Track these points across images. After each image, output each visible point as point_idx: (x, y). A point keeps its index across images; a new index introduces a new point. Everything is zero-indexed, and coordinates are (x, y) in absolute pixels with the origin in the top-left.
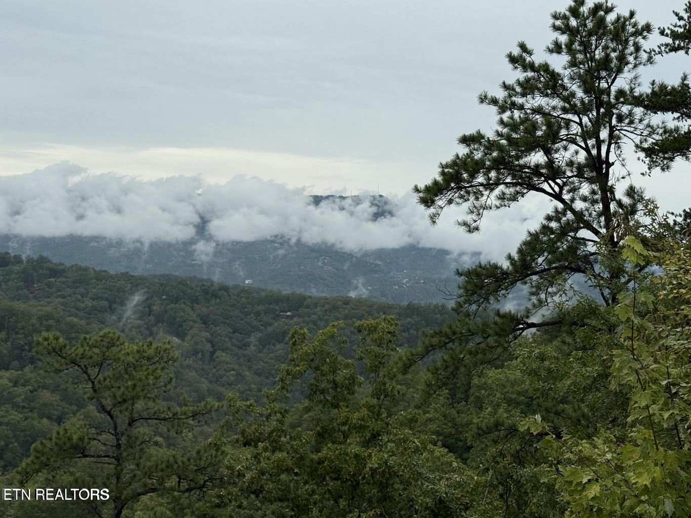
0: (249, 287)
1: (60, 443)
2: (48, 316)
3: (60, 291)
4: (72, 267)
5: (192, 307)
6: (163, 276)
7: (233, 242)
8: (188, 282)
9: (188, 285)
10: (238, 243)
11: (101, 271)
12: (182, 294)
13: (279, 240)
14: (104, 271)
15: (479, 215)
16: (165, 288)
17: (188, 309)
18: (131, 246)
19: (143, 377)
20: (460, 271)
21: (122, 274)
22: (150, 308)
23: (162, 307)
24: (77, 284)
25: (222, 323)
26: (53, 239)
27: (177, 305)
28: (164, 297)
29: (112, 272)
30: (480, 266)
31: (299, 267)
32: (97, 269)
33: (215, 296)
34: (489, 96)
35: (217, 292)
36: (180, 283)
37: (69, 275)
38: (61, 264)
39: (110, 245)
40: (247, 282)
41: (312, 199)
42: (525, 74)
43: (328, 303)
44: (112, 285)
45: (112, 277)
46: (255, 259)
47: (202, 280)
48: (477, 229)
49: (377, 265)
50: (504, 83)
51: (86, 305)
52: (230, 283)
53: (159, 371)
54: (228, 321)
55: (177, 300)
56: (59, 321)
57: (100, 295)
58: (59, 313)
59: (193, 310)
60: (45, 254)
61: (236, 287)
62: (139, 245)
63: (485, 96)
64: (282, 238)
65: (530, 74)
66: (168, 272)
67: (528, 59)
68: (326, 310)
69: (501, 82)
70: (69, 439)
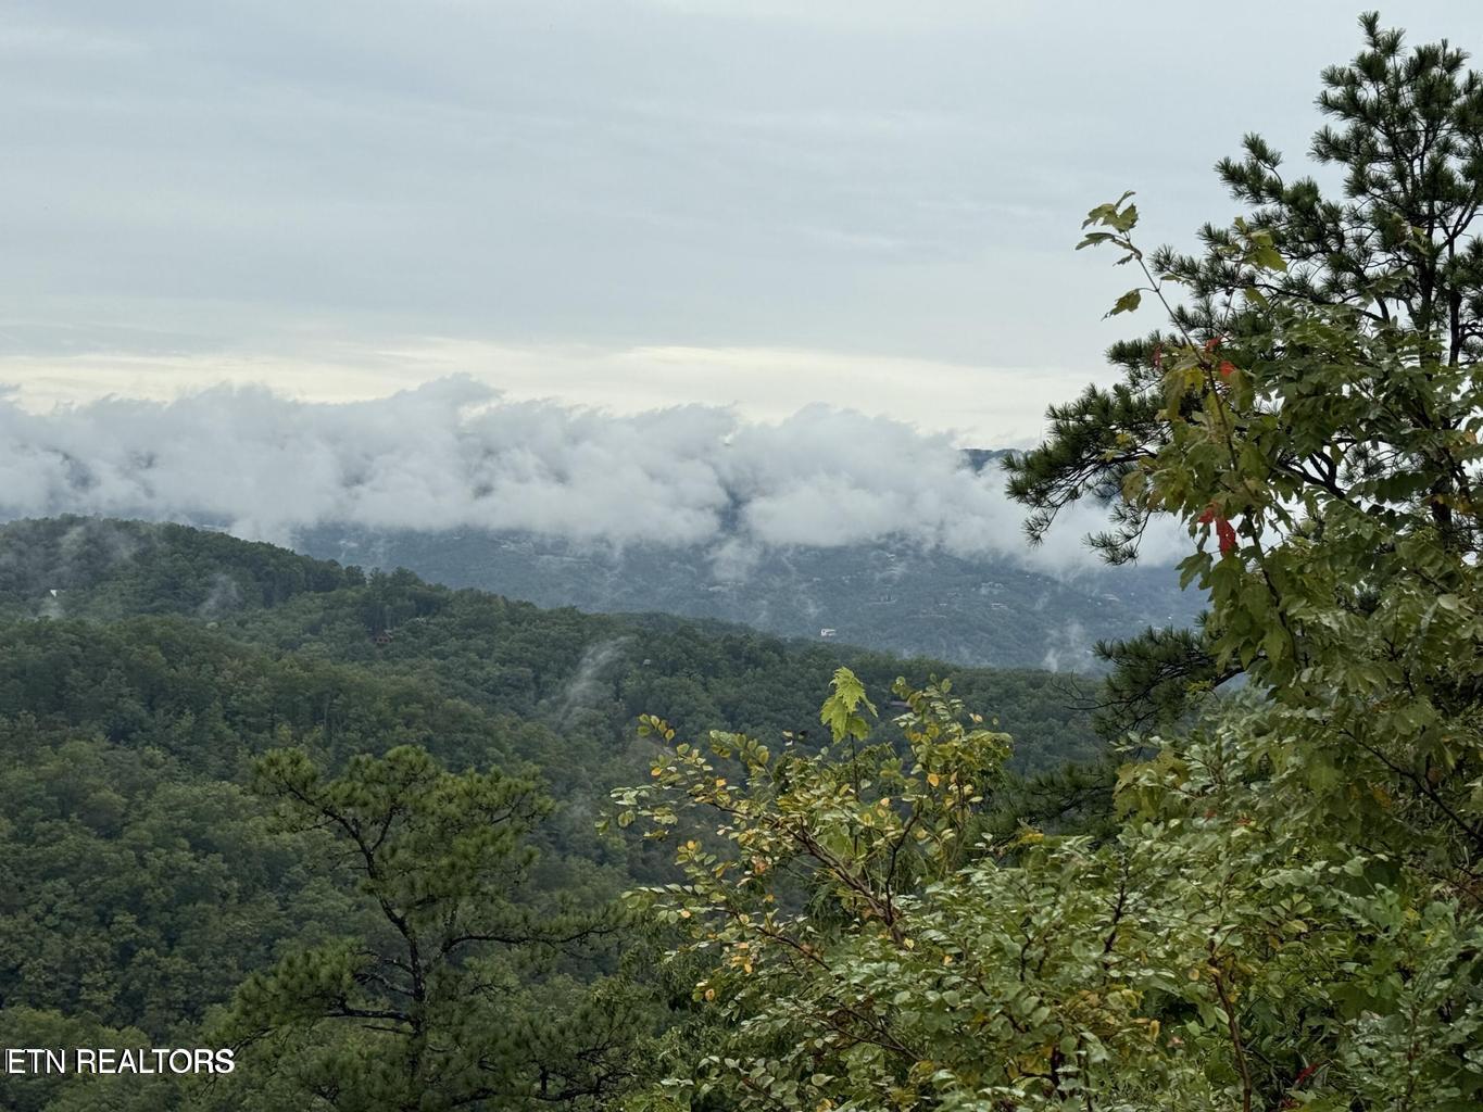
0: (828, 645)
1: (293, 983)
2: (411, 696)
3: (437, 644)
4: (461, 594)
5: (704, 684)
6: (649, 617)
7: (798, 546)
8: (699, 631)
9: (697, 636)
10: (808, 549)
11: (521, 604)
12: (684, 656)
13: (896, 544)
14: (527, 604)
15: (1138, 523)
16: (650, 641)
17: (696, 689)
18: (588, 551)
19: (471, 850)
20: (1108, 645)
21: (564, 611)
22: (617, 685)
23: (643, 683)
24: (472, 631)
25: (766, 719)
26: (426, 535)
27: (674, 679)
28: (647, 661)
29: (543, 606)
30: (1151, 637)
31: (936, 602)
32: (512, 599)
33: (753, 661)
34: (1176, 258)
35: (759, 653)
36: (680, 633)
37: (454, 612)
38: (440, 588)
39: (541, 549)
40: (823, 634)
41: (966, 457)
42: (1259, 209)
43: (997, 684)
44: (540, 634)
45: (542, 617)
46: (844, 585)
47: (729, 627)
48: (1131, 555)
49: (1107, 603)
50: (1208, 228)
51: (489, 673)
52: (788, 635)
53: (507, 838)
54: (780, 716)
55: (674, 669)
56: (431, 706)
57: (516, 655)
58: (431, 690)
59: (707, 690)
60: (407, 567)
61: (798, 642)
62: (603, 548)
63: (1167, 257)
64: (902, 539)
65: (1271, 207)
66: (658, 609)
67: (1268, 173)
68: (991, 699)
69: (1200, 226)
70: (311, 977)
